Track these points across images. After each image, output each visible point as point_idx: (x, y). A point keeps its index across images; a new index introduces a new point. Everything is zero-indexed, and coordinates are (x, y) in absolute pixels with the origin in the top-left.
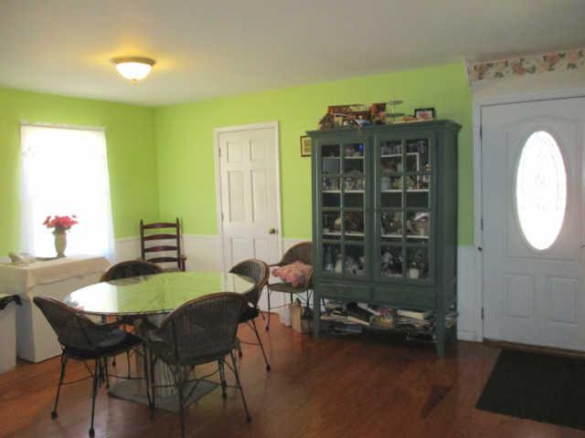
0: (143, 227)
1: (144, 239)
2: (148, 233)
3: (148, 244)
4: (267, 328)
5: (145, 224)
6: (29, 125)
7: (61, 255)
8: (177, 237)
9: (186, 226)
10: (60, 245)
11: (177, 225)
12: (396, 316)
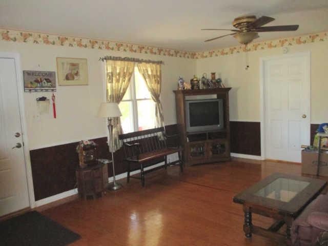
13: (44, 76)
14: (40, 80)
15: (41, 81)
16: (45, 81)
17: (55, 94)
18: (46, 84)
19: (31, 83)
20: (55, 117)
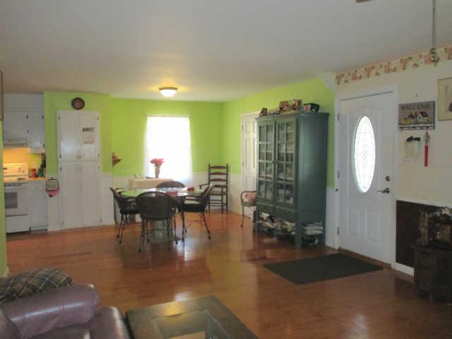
0: (210, 168)
1: (210, 174)
2: (212, 171)
3: (213, 177)
4: (242, 226)
5: (211, 166)
6: (151, 116)
7: (157, 177)
8: (227, 174)
9: (231, 169)
10: (157, 173)
11: (227, 167)
12: (283, 224)
13: (419, 109)
14: (414, 115)
15: (416, 116)
16: (420, 115)
17: (431, 132)
18: (421, 120)
19: (405, 119)
20: (426, 164)
